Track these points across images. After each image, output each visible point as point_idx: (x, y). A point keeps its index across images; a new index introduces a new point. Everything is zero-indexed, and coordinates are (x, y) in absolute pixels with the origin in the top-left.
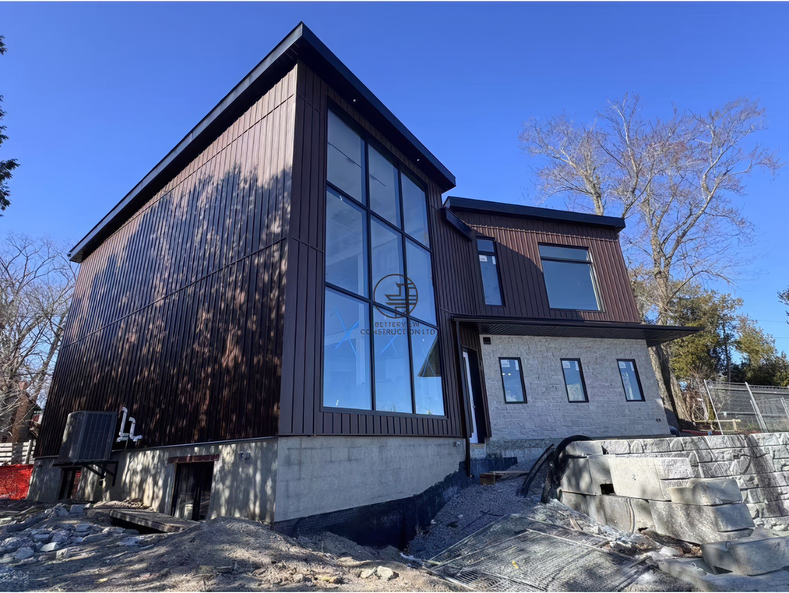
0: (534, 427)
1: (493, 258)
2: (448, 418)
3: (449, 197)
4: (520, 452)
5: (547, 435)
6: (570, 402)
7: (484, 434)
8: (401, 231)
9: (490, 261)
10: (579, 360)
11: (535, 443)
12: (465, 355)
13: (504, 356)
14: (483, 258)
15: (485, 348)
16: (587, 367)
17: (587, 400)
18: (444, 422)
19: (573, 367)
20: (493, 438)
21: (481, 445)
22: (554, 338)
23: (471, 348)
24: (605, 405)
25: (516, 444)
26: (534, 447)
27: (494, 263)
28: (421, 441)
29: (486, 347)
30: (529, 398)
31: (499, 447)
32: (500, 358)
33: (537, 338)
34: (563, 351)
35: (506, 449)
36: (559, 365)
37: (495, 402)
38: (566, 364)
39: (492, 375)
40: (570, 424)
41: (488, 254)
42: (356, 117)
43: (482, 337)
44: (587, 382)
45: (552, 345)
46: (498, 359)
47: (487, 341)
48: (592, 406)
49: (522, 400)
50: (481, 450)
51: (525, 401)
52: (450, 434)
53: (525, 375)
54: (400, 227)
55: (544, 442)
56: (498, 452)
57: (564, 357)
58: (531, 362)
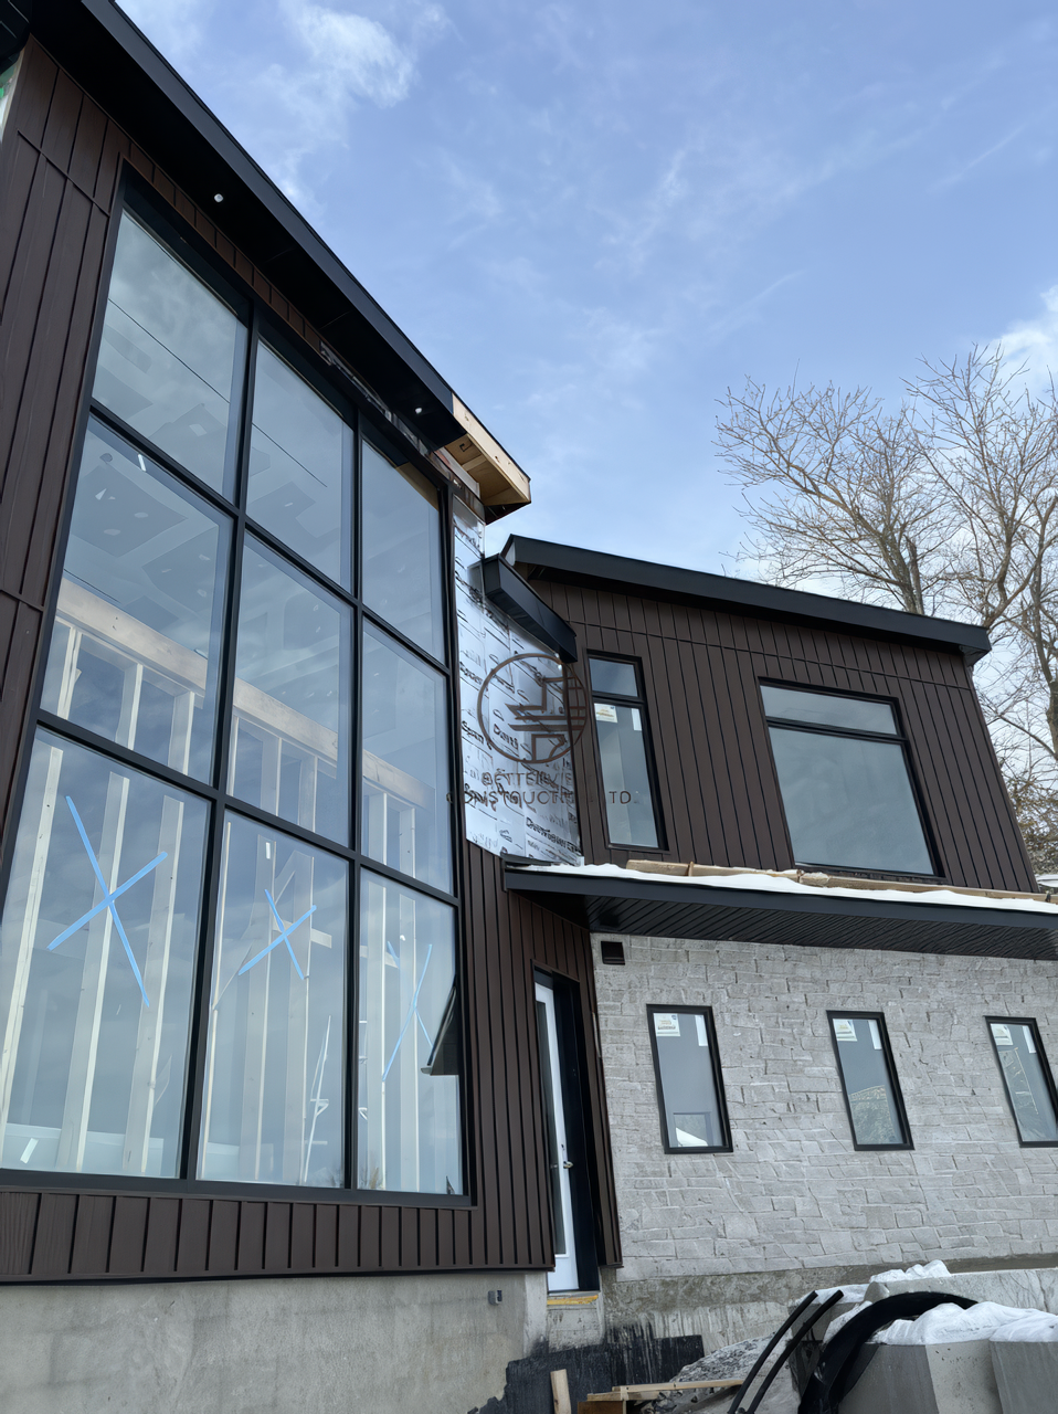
0: (753, 1232)
1: (635, 714)
2: (474, 1203)
3: (512, 538)
4: (712, 1318)
5: (792, 1257)
6: (859, 1148)
7: (598, 1257)
8: (351, 598)
9: (625, 721)
10: (879, 1018)
11: (753, 1286)
12: (544, 995)
13: (664, 1000)
14: (604, 712)
15: (605, 975)
16: (903, 1040)
17: (906, 1143)
18: (462, 1219)
19: (863, 1034)
20: (628, 1271)
21: (587, 1296)
22: (808, 949)
23: (561, 972)
24: (961, 1158)
25: (696, 1290)
26: (755, 1298)
27: (637, 725)
28: (372, 1290)
29: (610, 974)
30: (738, 1135)
31: (647, 1301)
32: (653, 1009)
33: (757, 948)
34: (834, 988)
35: (667, 1307)
36: (823, 1030)
37: (634, 1149)
38: (845, 1028)
39: (628, 1057)
40: (862, 1220)
41: (620, 702)
42: (224, 250)
43: (597, 940)
44: (906, 1084)
45: (803, 971)
46: (643, 1012)
47: (614, 954)
48: (919, 1161)
49: (717, 1142)
50: (587, 1317)
51: (727, 1145)
52: (478, 1263)
53: (725, 1061)
54: (347, 587)
55: (783, 1281)
56: (642, 1318)
57: (838, 1007)
58: (741, 1022)
